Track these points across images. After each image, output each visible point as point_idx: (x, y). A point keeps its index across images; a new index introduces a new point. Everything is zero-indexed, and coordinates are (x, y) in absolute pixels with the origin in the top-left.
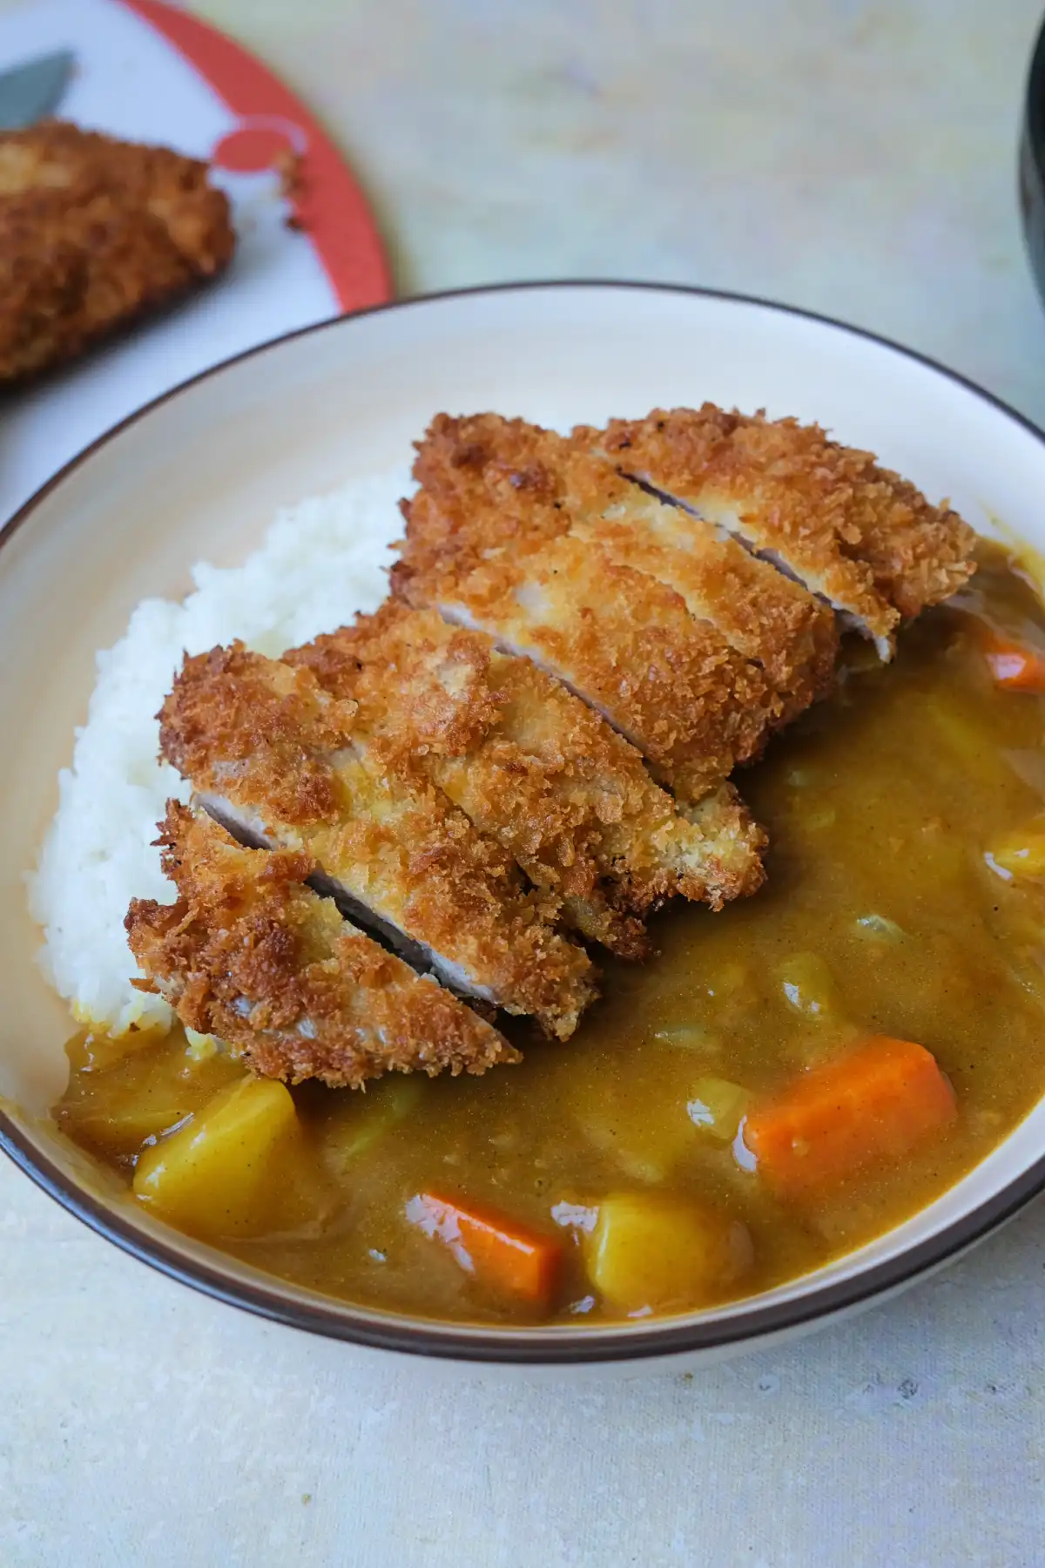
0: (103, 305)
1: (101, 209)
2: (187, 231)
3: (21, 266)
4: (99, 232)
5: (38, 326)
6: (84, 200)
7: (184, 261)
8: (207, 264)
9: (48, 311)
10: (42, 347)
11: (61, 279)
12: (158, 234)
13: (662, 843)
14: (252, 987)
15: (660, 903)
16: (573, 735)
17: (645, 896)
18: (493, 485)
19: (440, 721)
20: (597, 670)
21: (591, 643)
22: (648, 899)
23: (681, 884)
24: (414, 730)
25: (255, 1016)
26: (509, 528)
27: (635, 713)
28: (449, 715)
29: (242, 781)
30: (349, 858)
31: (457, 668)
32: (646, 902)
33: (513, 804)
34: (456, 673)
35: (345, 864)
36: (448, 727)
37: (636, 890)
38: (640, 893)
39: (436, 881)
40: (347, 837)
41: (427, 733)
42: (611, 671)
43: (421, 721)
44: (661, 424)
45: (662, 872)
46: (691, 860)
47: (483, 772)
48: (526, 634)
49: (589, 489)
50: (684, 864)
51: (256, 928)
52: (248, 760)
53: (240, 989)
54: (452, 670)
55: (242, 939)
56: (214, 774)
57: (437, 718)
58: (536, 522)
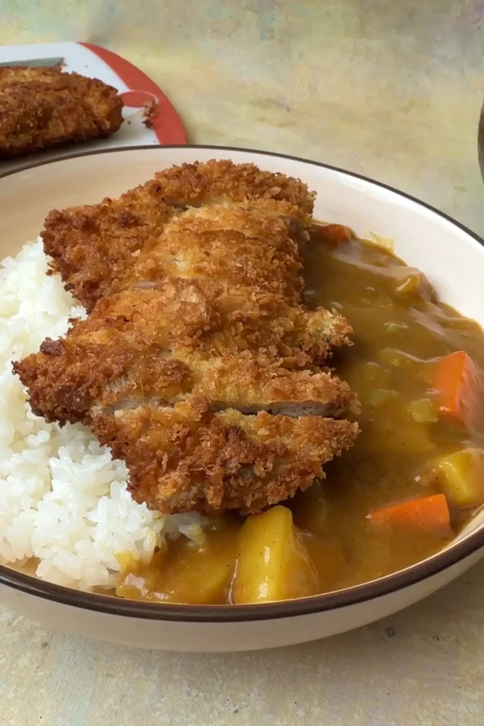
0: (56, 130)
1: (65, 94)
2: (100, 110)
4: (61, 100)
5: (25, 128)
6: (57, 89)
8: (107, 125)
11: (40, 112)
12: (87, 108)
13: (311, 330)
14: (246, 457)
15: (331, 353)
16: (254, 298)
17: (323, 353)
18: (106, 230)
19: (201, 314)
20: (234, 272)
21: (222, 264)
22: (326, 354)
23: (333, 341)
24: (192, 324)
25: (259, 471)
26: (134, 242)
27: (262, 282)
28: (203, 309)
29: (136, 382)
30: (221, 386)
31: (186, 290)
32: (325, 357)
33: (254, 338)
34: (188, 293)
35: (220, 391)
36: (207, 314)
37: (318, 354)
38: (321, 354)
39: (267, 375)
40: (211, 377)
41: (198, 322)
42: (241, 269)
43: (191, 318)
44: (166, 176)
45: (320, 341)
46: (327, 332)
47: (233, 329)
48: (193, 272)
49: (156, 213)
50: (325, 335)
51: (221, 432)
52: (129, 372)
53: (241, 461)
54: (184, 292)
55: (217, 441)
56: (111, 392)
57: (198, 314)
58: (145, 234)
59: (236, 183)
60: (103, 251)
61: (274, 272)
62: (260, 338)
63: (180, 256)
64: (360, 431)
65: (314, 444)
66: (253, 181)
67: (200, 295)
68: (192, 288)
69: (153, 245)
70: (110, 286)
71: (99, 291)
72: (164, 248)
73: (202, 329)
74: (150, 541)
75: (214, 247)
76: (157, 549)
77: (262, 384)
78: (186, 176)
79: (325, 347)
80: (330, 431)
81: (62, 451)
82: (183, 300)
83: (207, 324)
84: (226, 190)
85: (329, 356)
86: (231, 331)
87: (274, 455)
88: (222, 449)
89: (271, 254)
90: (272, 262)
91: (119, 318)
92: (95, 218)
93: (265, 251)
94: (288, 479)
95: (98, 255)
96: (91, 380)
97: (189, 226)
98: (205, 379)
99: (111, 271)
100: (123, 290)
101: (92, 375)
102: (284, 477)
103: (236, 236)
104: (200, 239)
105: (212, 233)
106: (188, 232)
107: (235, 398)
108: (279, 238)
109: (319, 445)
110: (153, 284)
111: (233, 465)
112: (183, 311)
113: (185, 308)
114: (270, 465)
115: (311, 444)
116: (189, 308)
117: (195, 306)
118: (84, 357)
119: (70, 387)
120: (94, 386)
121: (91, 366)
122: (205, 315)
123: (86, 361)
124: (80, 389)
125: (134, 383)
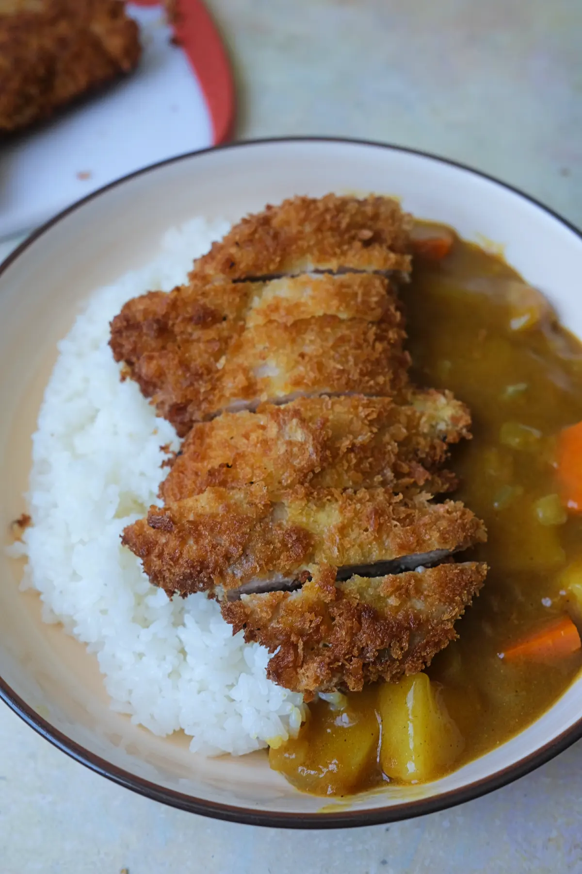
0: (65, 88)
1: (63, 28)
2: (114, 44)
3: (18, 62)
4: (62, 42)
5: (28, 100)
6: (53, 21)
7: (113, 63)
8: (125, 65)
9: (33, 90)
10: (29, 112)
11: (41, 71)
12: (97, 45)
13: (425, 429)
14: (382, 642)
15: (449, 454)
16: (362, 413)
17: (441, 457)
18: (182, 333)
19: (310, 456)
20: (336, 377)
21: (320, 367)
22: (444, 457)
23: (450, 439)
24: (300, 470)
25: (396, 653)
26: (216, 346)
27: (368, 382)
28: (311, 449)
29: (258, 564)
30: (342, 549)
31: (289, 426)
32: (443, 459)
33: (368, 465)
34: (291, 428)
35: (343, 555)
36: (317, 455)
37: (436, 458)
38: (438, 458)
39: (389, 524)
40: (333, 542)
41: (309, 466)
42: (342, 372)
43: (299, 463)
44: (237, 244)
45: (437, 441)
46: (442, 426)
47: (345, 462)
48: (290, 386)
49: (234, 299)
50: (440, 431)
51: (353, 617)
52: (248, 552)
53: (378, 648)
54: (287, 429)
55: (352, 628)
56: (234, 575)
57: (307, 455)
58: (226, 333)
59: (320, 236)
60: (184, 364)
61: (378, 362)
62: (374, 463)
63: (272, 362)
64: (489, 568)
65: (445, 604)
66: (339, 227)
67: (306, 431)
68: (295, 421)
69: (239, 347)
70: (199, 409)
71: (187, 415)
72: (252, 352)
73: (313, 471)
74: (296, 718)
75: (307, 342)
76: (303, 724)
77: (385, 537)
78: (261, 240)
79: (442, 447)
80: (460, 584)
81: (188, 619)
82: (287, 438)
83: (317, 466)
84: (309, 249)
85: (446, 458)
86: (343, 465)
87: (408, 633)
88: (357, 635)
89: (371, 336)
90: (373, 347)
91: (221, 466)
92: (166, 316)
93: (365, 333)
94: (424, 654)
95: (180, 372)
96: (211, 565)
97: (274, 317)
98: (327, 544)
99: (197, 392)
100: (215, 416)
101: (211, 559)
102: (420, 652)
103: (331, 320)
104: (291, 333)
105: (302, 321)
106: (276, 324)
107: (360, 560)
108: (379, 312)
109: (450, 604)
110: (247, 402)
111: (370, 655)
112: (289, 454)
113: (292, 450)
114: (405, 645)
115: (442, 604)
116: (295, 449)
117: (302, 446)
118: (199, 537)
119: (191, 574)
120: (216, 573)
121: (209, 549)
122: (314, 457)
123: (201, 542)
124: (202, 575)
125: (256, 564)
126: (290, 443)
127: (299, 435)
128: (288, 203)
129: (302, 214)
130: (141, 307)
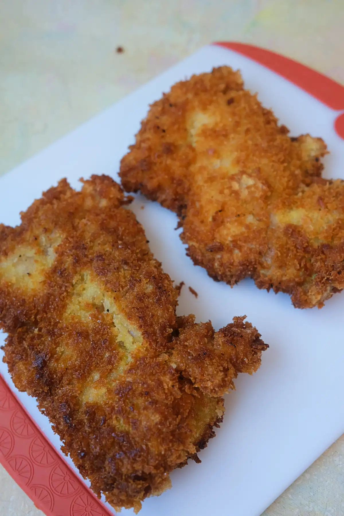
19: (262, 188)
24: (262, 197)
28: (261, 185)
29: (278, 251)
31: (243, 180)
41: (264, 194)
43: (259, 194)
51: (320, 253)
52: (270, 246)
54: (242, 182)
55: (322, 259)
56: (266, 261)
57: (260, 189)
67: (253, 178)
68: (244, 176)
82: (245, 186)
83: (268, 191)
91: (216, 213)
96: (253, 260)
101: (252, 257)
112: (251, 193)
113: (251, 190)
116: (253, 189)
117: (254, 185)
118: (240, 248)
119: (243, 269)
120: (257, 263)
121: (249, 252)
122: (265, 187)
123: (243, 250)
124: (249, 267)
125: (276, 251)
126: (248, 188)
127: (251, 182)
128: (173, 88)
129: (184, 90)
130: (131, 158)
